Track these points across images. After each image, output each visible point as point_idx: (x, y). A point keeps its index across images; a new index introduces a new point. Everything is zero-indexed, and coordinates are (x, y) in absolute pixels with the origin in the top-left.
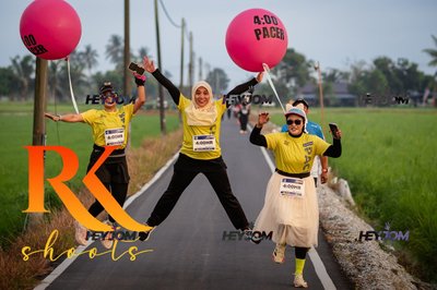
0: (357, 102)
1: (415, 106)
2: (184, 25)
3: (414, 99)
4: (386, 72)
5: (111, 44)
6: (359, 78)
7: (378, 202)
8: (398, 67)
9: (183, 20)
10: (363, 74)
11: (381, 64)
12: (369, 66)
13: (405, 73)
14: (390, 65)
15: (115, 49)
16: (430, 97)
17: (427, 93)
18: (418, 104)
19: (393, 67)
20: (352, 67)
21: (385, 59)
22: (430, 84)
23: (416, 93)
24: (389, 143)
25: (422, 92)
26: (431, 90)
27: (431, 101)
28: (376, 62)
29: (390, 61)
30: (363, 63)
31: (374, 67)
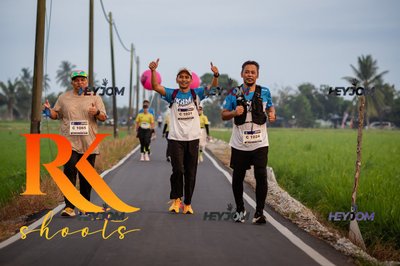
0: (283, 123)
1: (335, 127)
2: (133, 50)
3: (334, 121)
4: (309, 97)
5: (62, 69)
6: (285, 102)
7: (297, 185)
8: (321, 92)
9: (132, 45)
10: (289, 99)
11: (306, 89)
12: (294, 91)
13: (327, 98)
14: (313, 91)
15: (65, 74)
16: (348, 120)
17: (346, 116)
18: (338, 126)
19: (316, 92)
20: (280, 92)
21: (309, 85)
22: (349, 108)
23: (336, 116)
24: (309, 148)
25: (342, 115)
26: (350, 114)
27: (349, 123)
28: (301, 88)
29: (313, 87)
30: (289, 89)
31: (299, 92)
